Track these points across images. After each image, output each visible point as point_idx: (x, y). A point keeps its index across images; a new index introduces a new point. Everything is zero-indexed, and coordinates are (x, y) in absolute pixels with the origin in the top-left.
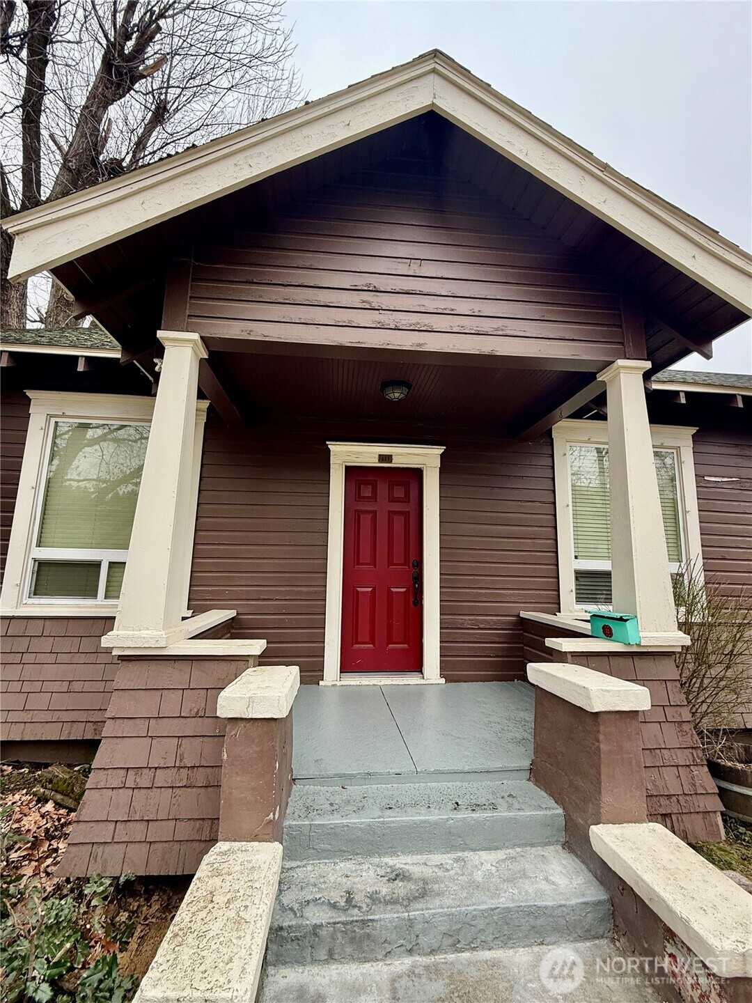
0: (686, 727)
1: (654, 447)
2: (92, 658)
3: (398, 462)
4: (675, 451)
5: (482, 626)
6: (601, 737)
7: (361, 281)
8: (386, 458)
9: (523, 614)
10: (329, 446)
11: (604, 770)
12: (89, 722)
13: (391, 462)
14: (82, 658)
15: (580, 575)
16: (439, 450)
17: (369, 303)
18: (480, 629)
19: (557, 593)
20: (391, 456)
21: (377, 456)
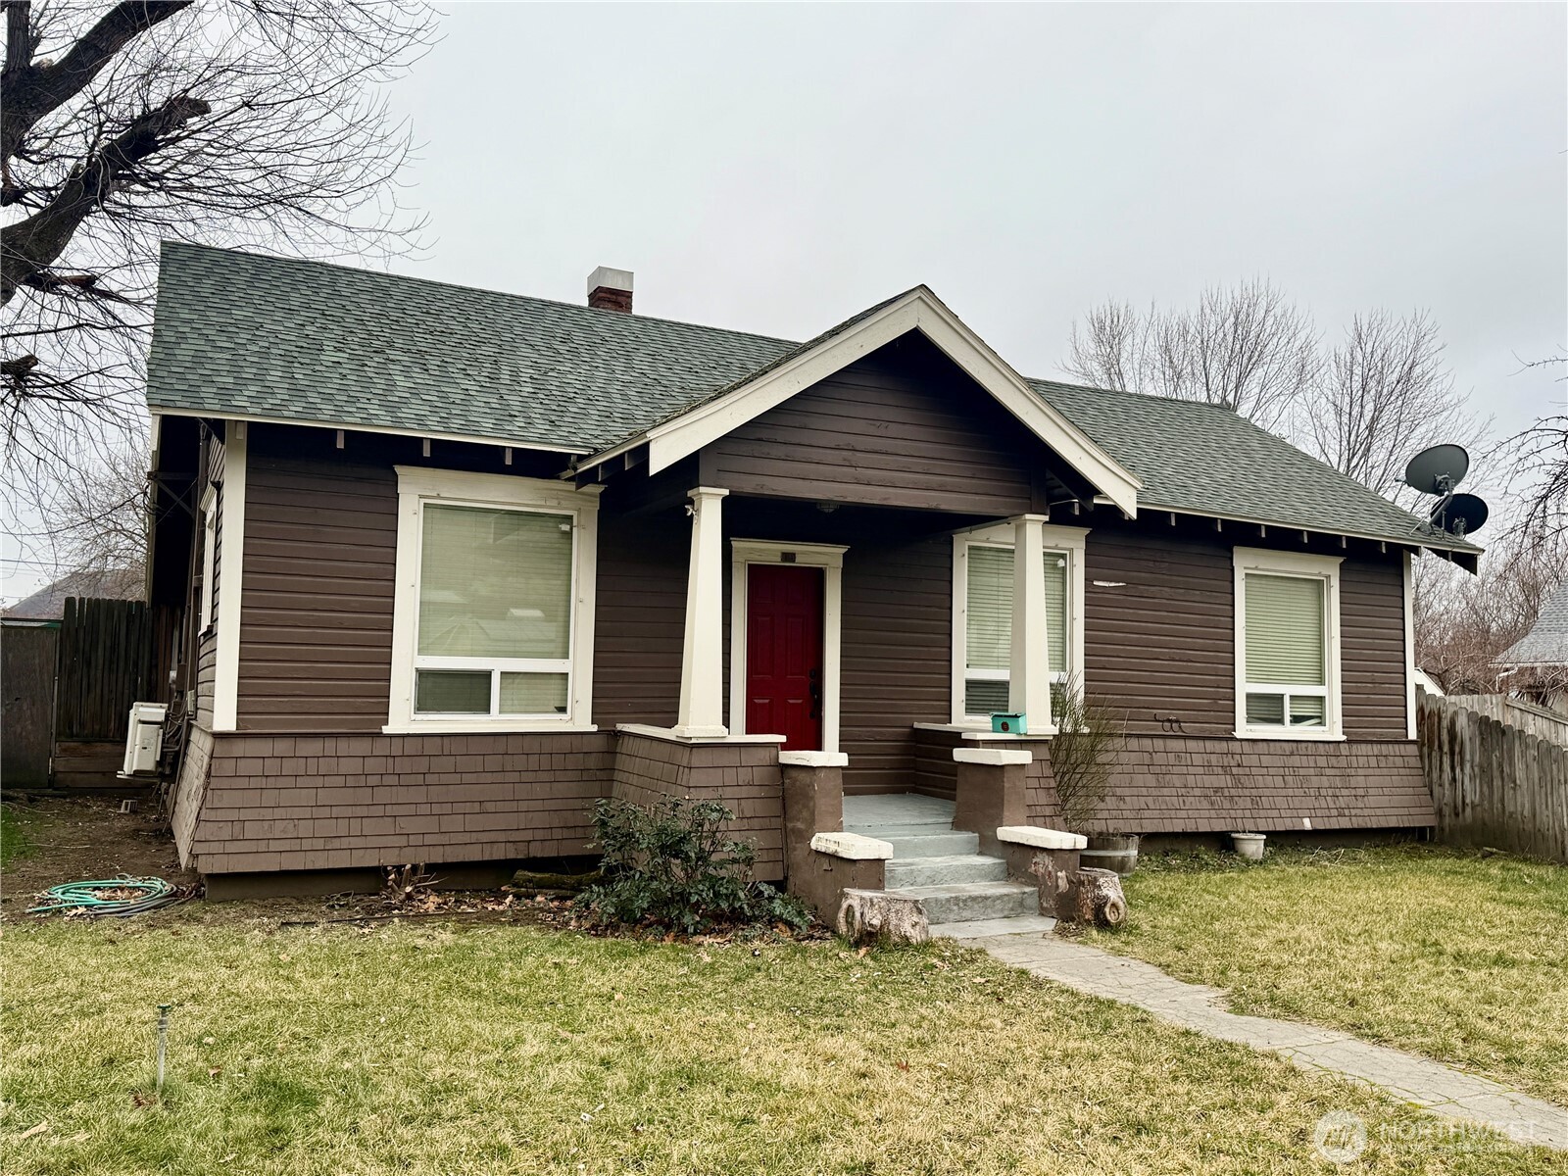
0: (1052, 791)
1: (1044, 547)
2: (499, 777)
3: (801, 561)
4: (1068, 552)
5: (878, 738)
6: (1005, 780)
7: (843, 440)
8: (788, 556)
9: (917, 725)
10: (732, 543)
11: (1005, 797)
12: (509, 842)
13: (794, 561)
14: (489, 778)
15: (971, 685)
16: (842, 550)
17: (849, 461)
18: (876, 741)
19: (948, 703)
20: (794, 554)
21: (780, 554)
